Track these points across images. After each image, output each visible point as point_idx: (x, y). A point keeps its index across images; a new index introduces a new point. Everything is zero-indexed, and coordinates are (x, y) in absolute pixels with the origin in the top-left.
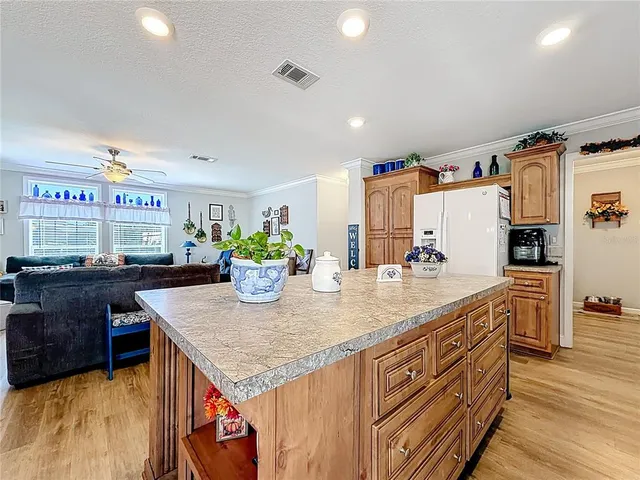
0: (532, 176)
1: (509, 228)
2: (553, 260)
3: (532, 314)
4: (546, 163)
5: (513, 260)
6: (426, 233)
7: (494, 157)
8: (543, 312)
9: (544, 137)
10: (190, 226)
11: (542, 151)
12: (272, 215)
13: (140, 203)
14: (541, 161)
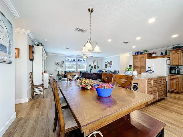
0: (175, 55)
1: (170, 66)
2: (182, 73)
3: (175, 84)
4: (179, 53)
5: (170, 73)
6: (149, 67)
7: (166, 51)
8: (178, 84)
9: (179, 47)
10: (90, 65)
11: (178, 50)
12: (108, 63)
13: (82, 61)
14: (178, 52)
